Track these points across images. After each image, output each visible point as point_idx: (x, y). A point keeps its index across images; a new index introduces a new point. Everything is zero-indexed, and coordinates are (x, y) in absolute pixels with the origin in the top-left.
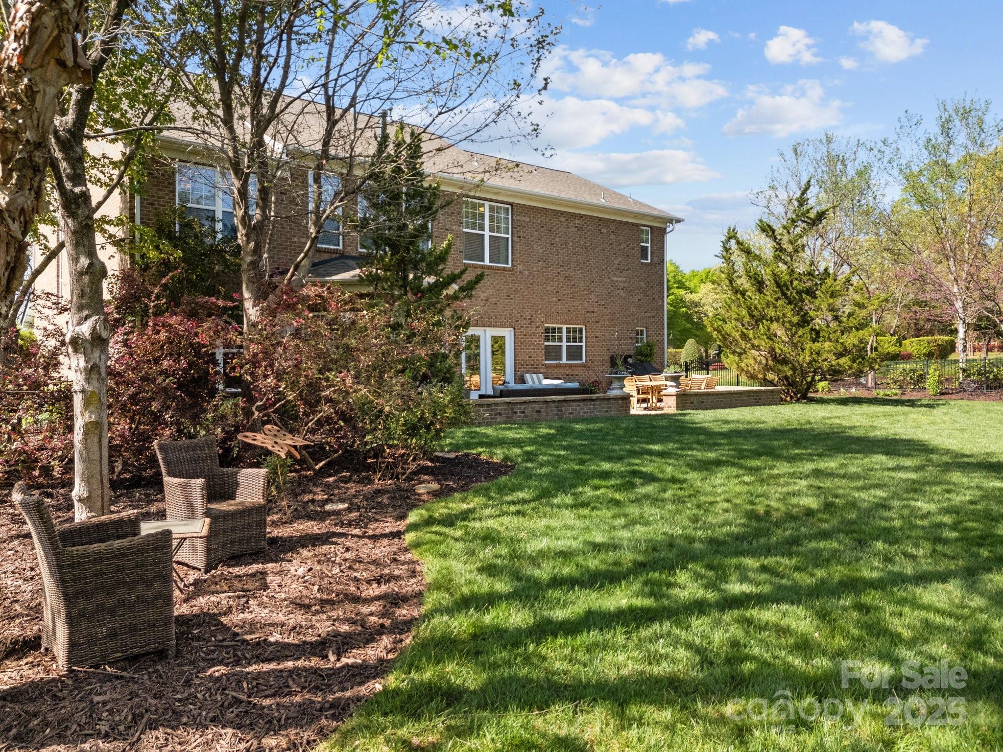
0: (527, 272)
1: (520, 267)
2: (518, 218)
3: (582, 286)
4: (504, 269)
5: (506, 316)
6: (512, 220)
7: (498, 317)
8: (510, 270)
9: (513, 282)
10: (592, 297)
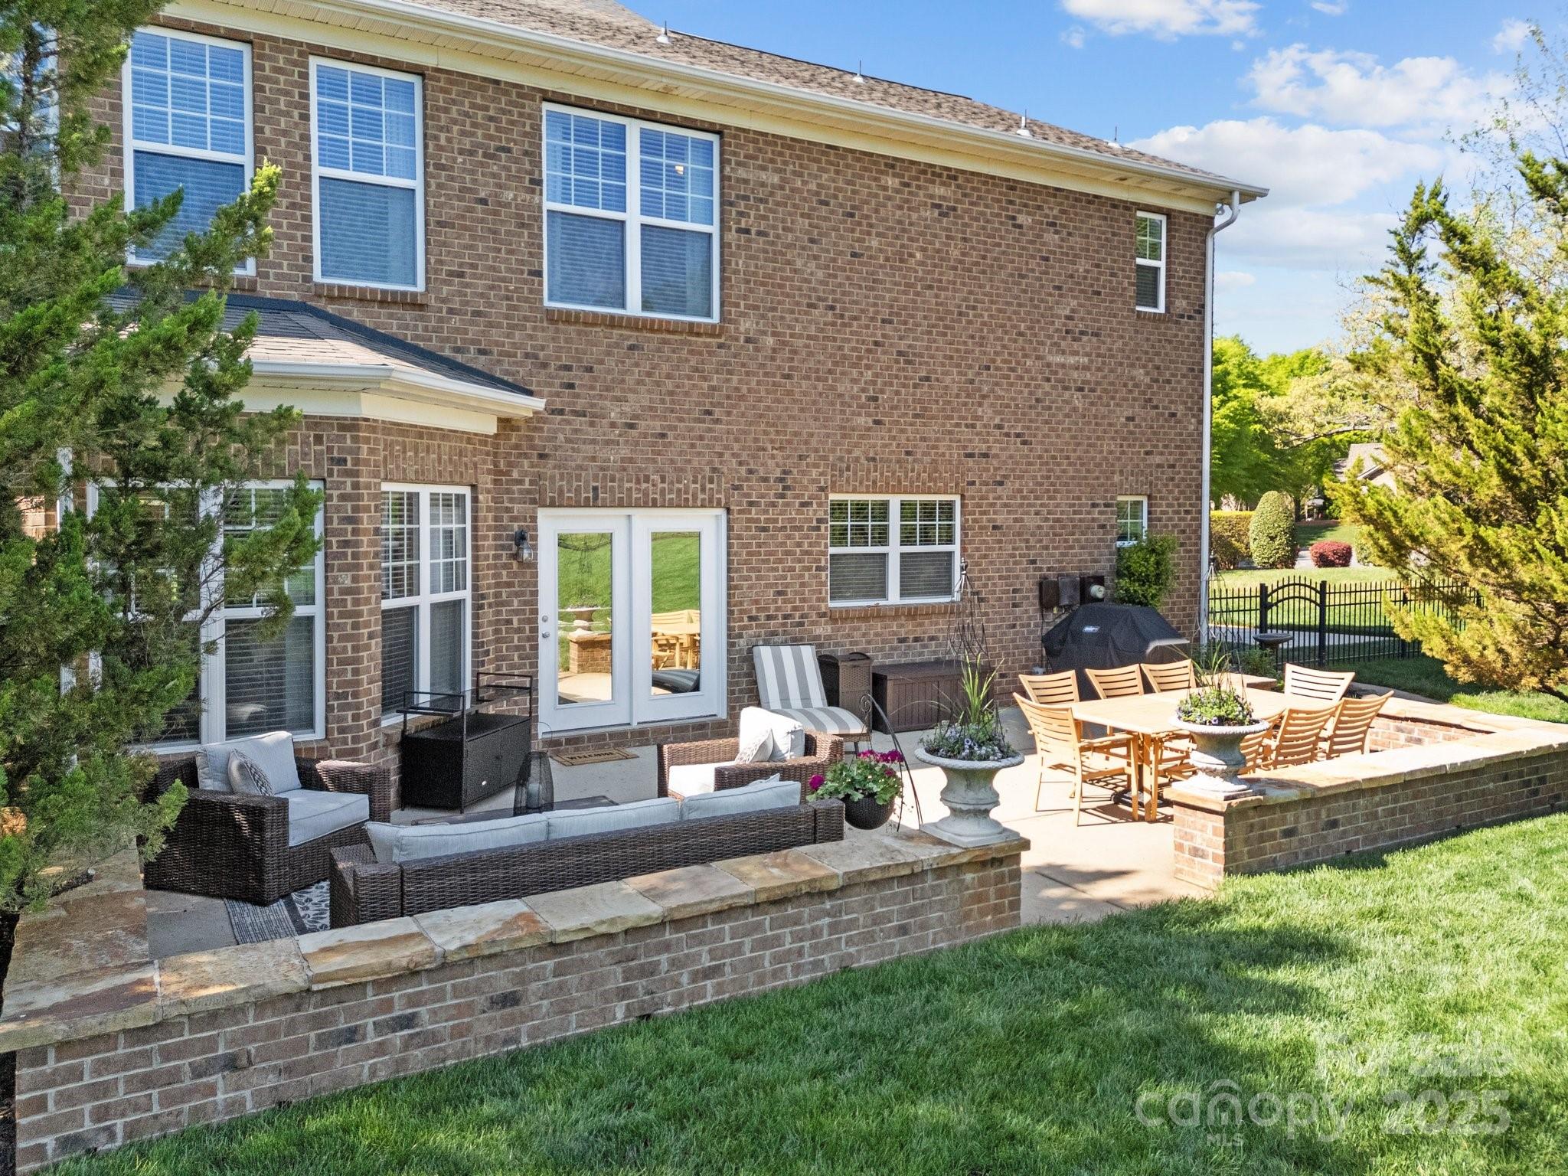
0: (770, 341)
1: (747, 325)
2: (742, 173)
3: (953, 379)
4: (692, 330)
5: (696, 471)
6: (723, 178)
7: (671, 476)
8: (712, 332)
9: (724, 367)
10: (986, 412)
